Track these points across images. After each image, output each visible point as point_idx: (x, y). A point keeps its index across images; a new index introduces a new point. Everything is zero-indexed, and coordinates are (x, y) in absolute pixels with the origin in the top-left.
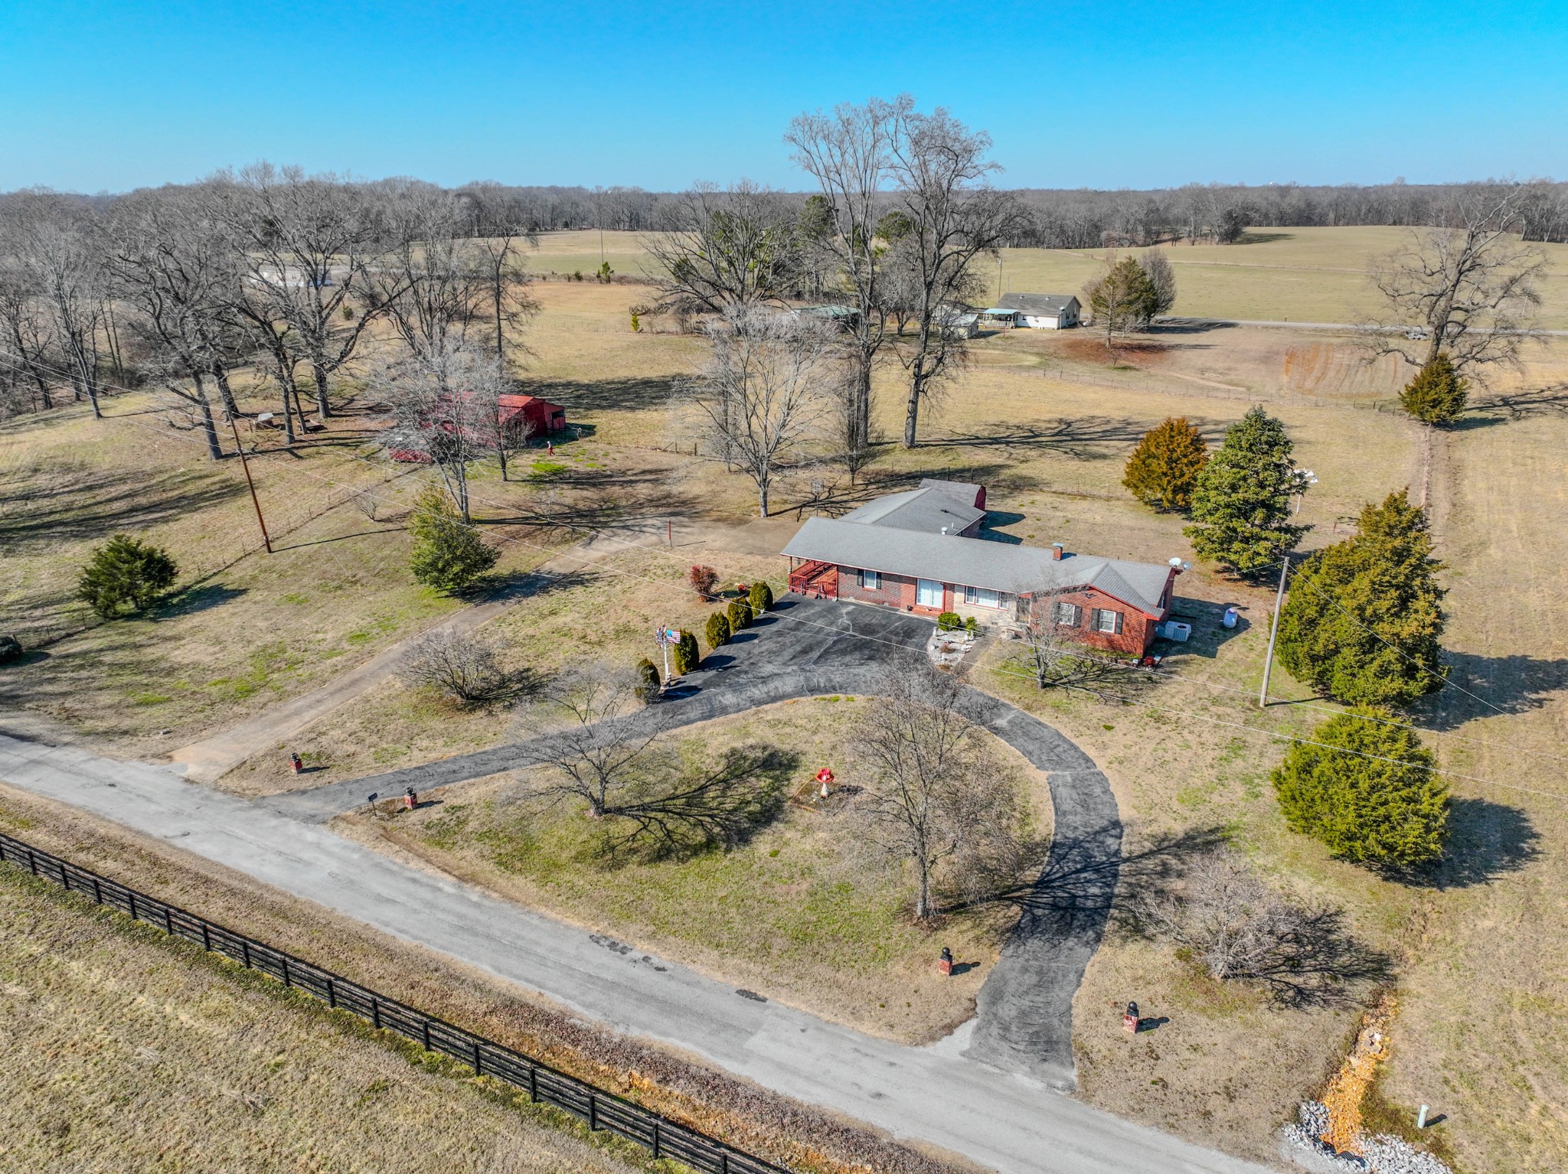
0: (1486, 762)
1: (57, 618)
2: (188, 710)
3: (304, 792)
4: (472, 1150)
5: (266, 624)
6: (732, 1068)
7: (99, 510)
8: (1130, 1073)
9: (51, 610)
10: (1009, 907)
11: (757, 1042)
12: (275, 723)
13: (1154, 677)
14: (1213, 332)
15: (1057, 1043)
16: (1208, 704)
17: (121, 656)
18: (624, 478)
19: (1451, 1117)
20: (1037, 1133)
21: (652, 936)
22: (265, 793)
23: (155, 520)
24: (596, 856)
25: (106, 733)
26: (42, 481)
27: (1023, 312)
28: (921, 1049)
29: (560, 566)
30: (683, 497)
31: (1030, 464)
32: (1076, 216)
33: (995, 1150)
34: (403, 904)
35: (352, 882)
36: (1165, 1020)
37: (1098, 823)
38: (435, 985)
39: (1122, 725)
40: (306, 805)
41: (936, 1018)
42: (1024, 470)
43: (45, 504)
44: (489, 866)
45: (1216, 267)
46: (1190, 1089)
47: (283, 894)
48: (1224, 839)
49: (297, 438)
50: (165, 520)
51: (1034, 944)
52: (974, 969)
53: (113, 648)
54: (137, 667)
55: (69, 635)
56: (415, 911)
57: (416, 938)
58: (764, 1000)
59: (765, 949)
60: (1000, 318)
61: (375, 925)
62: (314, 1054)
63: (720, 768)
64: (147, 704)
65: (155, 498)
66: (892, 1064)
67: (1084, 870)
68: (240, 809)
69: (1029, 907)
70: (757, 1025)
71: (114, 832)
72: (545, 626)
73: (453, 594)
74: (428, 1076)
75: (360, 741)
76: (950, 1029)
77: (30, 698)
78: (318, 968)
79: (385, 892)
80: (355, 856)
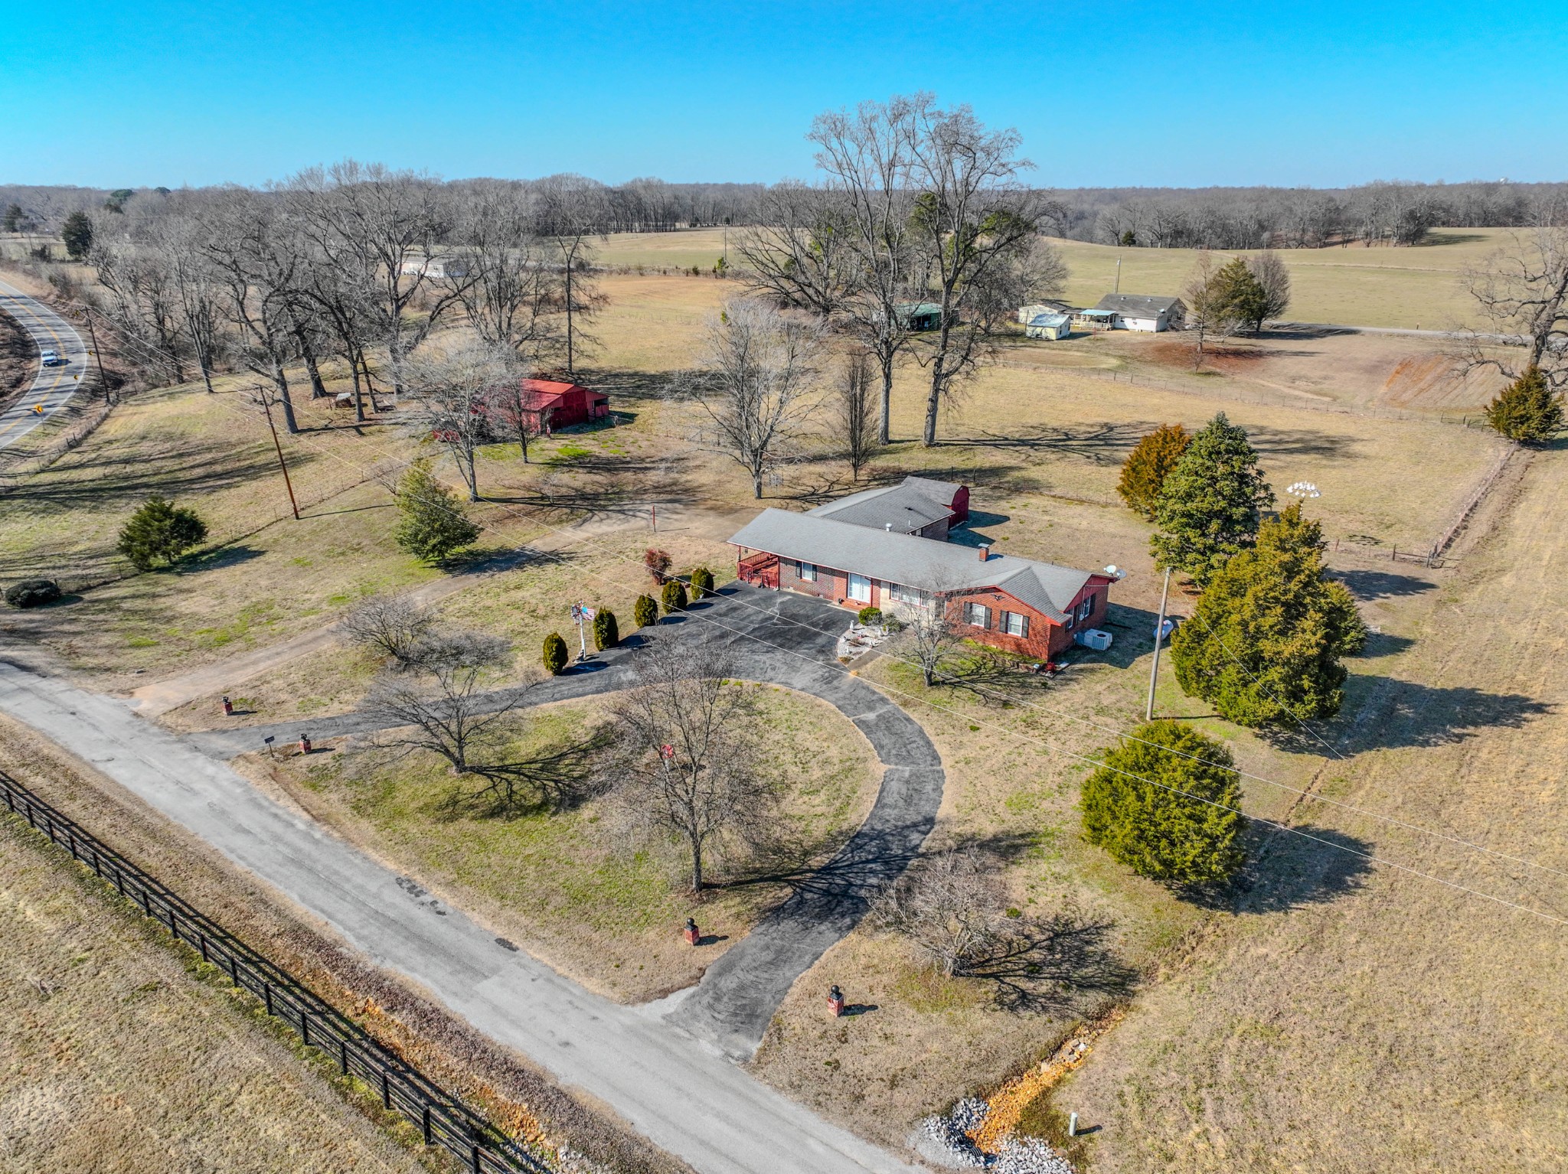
0: (1362, 793)
1: (104, 567)
2: (167, 654)
3: (225, 732)
4: (198, 1049)
5: (268, 582)
6: (452, 1005)
7: (181, 475)
8: (812, 1051)
9: (103, 560)
10: (782, 888)
11: (488, 987)
12: (232, 670)
13: (1050, 683)
14: (1329, 339)
15: (758, 1017)
16: (1091, 712)
17: (140, 604)
18: (640, 465)
19: (1107, 1128)
20: (688, 1095)
21: (450, 884)
22: (193, 730)
23: (221, 487)
24: (440, 808)
25: (92, 669)
26: (145, 448)
27: (1121, 314)
28: (629, 1008)
29: (545, 544)
30: (688, 485)
31: (1043, 467)
32: (1242, 215)
33: (641, 1104)
34: (255, 835)
35: (223, 812)
36: (874, 1007)
37: (912, 817)
38: (243, 906)
39: (991, 726)
40: (220, 743)
41: (657, 984)
42: (1034, 473)
43: (139, 468)
44: (345, 809)
45: (1381, 270)
46: (859, 1073)
47: (161, 817)
48: (1033, 845)
49: (366, 416)
50: (229, 486)
51: (789, 925)
52: (720, 942)
53: (134, 597)
54: (147, 614)
55: (105, 583)
56: (262, 842)
57: (250, 865)
58: (515, 949)
59: (542, 905)
60: (1098, 320)
61: (223, 851)
62: (113, 955)
63: (588, 738)
64: (138, 646)
65: (229, 466)
66: (594, 1018)
67: (874, 861)
68: (165, 742)
69: (802, 888)
70: (495, 970)
71: (54, 753)
72: (504, 598)
73: (439, 566)
74: (195, 983)
75: (294, 691)
76: (664, 993)
77: (46, 635)
78: (157, 883)
79: (246, 823)
80: (239, 790)
